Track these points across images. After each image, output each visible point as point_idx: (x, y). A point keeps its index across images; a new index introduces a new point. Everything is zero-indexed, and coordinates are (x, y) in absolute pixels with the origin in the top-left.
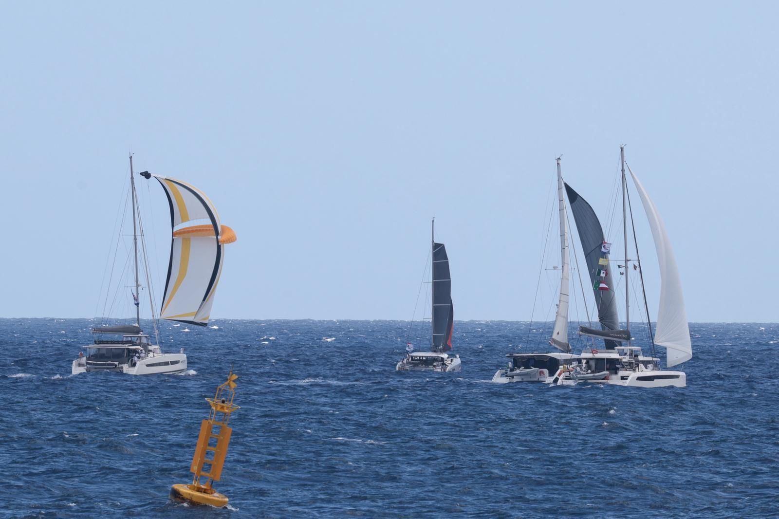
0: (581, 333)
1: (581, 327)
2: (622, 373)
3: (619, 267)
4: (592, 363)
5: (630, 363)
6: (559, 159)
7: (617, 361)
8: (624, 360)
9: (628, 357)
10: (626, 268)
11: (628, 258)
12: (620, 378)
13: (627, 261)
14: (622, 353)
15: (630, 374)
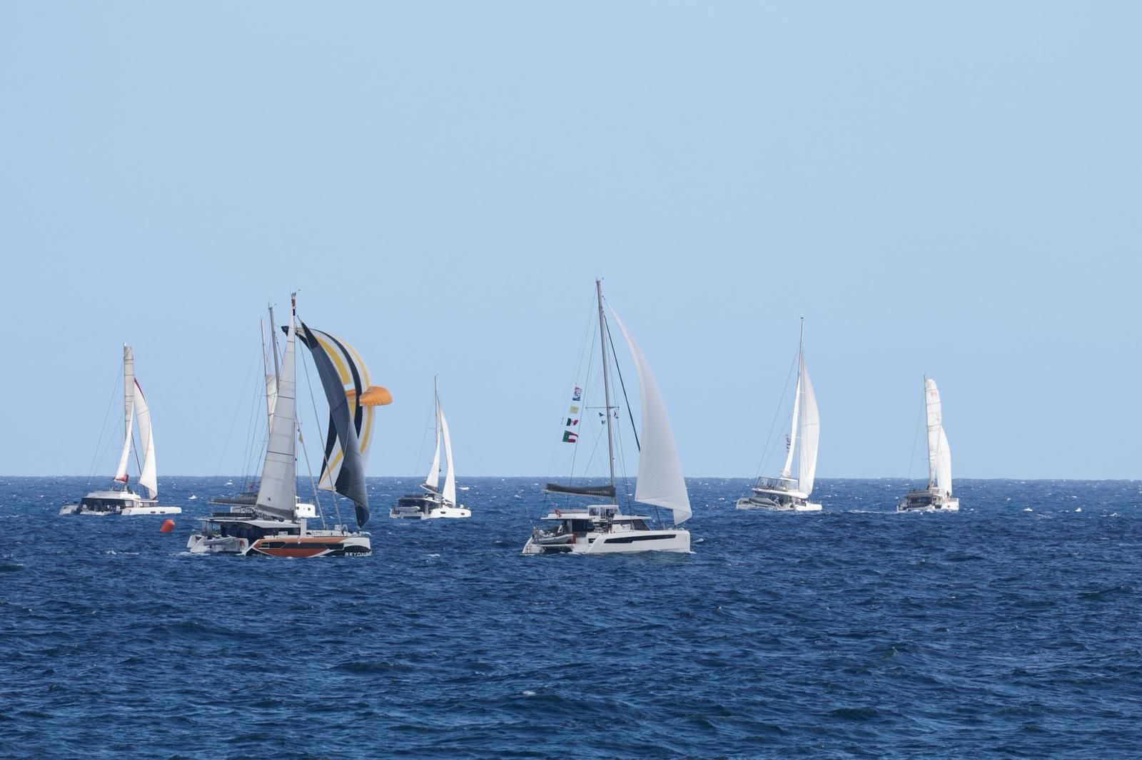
0: (547, 491)
1: (548, 484)
2: (590, 535)
3: (601, 415)
4: (570, 524)
5: (602, 524)
6: (294, 294)
7: (586, 522)
8: (594, 521)
9: (600, 517)
10: (609, 416)
11: (611, 404)
12: (588, 541)
13: (609, 408)
14: (593, 512)
15: (598, 535)
